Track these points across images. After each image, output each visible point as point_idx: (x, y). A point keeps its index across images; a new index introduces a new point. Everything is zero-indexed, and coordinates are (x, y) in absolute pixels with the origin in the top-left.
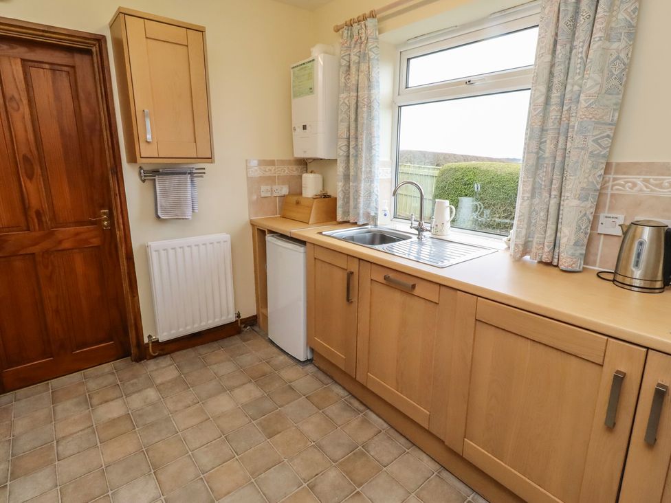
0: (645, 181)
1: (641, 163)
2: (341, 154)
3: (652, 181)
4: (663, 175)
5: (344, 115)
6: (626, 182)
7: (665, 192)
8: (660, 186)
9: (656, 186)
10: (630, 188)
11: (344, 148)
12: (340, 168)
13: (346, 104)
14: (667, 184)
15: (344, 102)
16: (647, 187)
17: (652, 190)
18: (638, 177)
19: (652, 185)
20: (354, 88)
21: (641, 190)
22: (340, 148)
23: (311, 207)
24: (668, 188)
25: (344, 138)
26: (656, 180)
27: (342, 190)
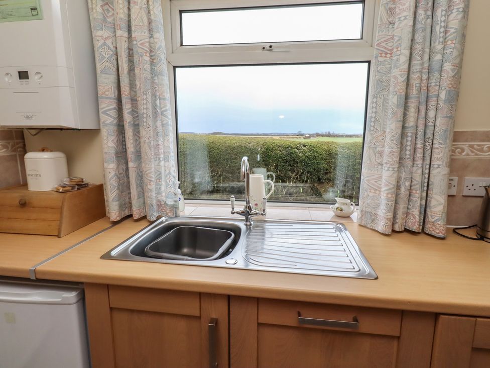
0: (471, 146)
1: (468, 131)
2: (108, 122)
3: (475, 146)
4: (484, 141)
5: (107, 64)
6: (457, 148)
7: (486, 155)
8: (482, 150)
9: (478, 150)
10: (459, 153)
11: (114, 113)
12: (108, 142)
13: (109, 48)
14: (486, 149)
15: (105, 44)
16: (472, 152)
17: (476, 154)
18: (466, 143)
19: (475, 150)
20: (124, 25)
21: (468, 155)
22: (105, 113)
23: (62, 208)
24: (488, 152)
25: (110, 98)
26: (478, 145)
27: (116, 175)
